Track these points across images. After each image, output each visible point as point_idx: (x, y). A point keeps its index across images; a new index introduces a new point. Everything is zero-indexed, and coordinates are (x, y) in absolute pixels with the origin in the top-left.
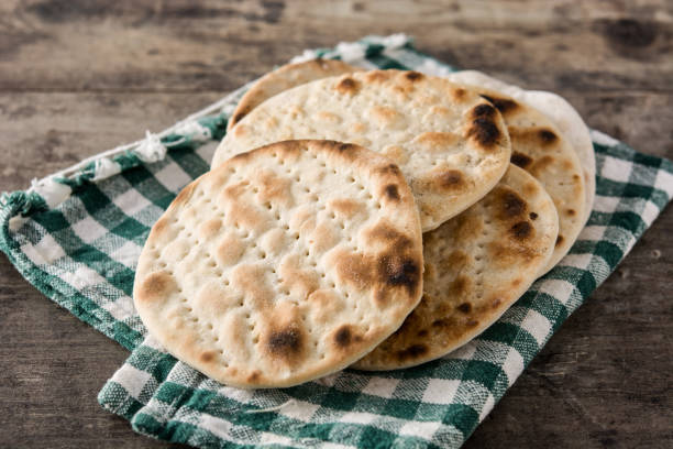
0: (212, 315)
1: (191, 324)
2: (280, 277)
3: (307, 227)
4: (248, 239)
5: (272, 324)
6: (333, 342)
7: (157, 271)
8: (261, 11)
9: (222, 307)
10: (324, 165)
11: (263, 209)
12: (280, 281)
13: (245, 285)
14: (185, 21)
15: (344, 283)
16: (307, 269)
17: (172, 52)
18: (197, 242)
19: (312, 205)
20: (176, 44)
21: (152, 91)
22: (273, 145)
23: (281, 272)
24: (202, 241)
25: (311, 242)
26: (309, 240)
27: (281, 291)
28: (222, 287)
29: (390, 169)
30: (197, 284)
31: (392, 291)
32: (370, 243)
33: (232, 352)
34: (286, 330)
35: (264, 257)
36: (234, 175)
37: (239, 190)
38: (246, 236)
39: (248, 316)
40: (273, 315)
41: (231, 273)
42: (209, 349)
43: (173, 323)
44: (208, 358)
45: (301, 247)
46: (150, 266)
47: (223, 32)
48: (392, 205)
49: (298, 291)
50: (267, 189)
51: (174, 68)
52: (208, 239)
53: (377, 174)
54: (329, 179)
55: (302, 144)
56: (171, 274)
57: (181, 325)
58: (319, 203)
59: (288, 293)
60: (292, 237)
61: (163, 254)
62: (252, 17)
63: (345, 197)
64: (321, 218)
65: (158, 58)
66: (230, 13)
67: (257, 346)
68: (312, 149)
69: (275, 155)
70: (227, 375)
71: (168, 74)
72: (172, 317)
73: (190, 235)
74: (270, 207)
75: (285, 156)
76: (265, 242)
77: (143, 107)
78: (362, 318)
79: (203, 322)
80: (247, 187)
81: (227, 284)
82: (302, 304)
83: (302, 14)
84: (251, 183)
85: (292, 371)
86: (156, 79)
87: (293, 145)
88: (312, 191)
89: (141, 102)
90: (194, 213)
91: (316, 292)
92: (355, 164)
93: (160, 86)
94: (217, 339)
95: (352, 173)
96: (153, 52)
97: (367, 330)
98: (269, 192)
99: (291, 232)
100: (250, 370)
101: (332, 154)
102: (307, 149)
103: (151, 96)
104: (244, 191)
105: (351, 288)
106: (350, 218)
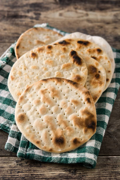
0: (39, 130)
1: (33, 132)
2: (57, 121)
3: (65, 107)
4: (48, 107)
5: (56, 135)
6: (73, 142)
7: (22, 113)
8: (34, 16)
9: (42, 128)
10: (69, 88)
11: (52, 99)
12: (58, 122)
13: (48, 122)
14: (13, 19)
15: (76, 125)
16: (65, 120)
17: (10, 29)
18: (33, 106)
19: (66, 100)
20: (11, 27)
21: (5, 42)
22: (54, 78)
23: (58, 119)
24: (34, 105)
25: (66, 111)
26: (65, 110)
27: (58, 125)
28: (41, 121)
29: (88, 93)
30: (34, 119)
31: (89, 130)
32: (83, 115)
33: (45, 142)
34: (60, 138)
35: (52, 113)
36: (42, 86)
37: (45, 91)
38: (47, 106)
39: (49, 131)
40: (56, 132)
41: (44, 117)
42: (38, 140)
43: (28, 131)
44: (38, 143)
45: (63, 112)
46: (19, 111)
47: (24, 23)
48: (89, 104)
49: (63, 126)
50: (53, 93)
51: (10, 35)
52: (36, 106)
53: (84, 94)
54: (70, 92)
55: (62, 80)
56: (26, 114)
57: (30, 132)
58: (68, 99)
59: (60, 126)
60: (60, 108)
61: (23, 107)
62: (32, 18)
63: (75, 99)
64: (69, 104)
65: (6, 31)
66: (26, 17)
67: (52, 141)
68: (65, 82)
69: (54, 82)
70: (44, 148)
71: (9, 37)
72: (27, 128)
73: (30, 103)
74: (54, 98)
75: (57, 83)
76: (53, 109)
77: (2, 48)
78: (80, 136)
79: (36, 131)
80: (47, 91)
81: (43, 121)
82: (64, 130)
83: (45, 17)
84: (48, 90)
85: (61, 149)
86: (6, 38)
87: (60, 80)
88: (66, 95)
89: (2, 46)
90: (32, 96)
91: (68, 127)
92: (78, 89)
93: (7, 41)
94: (40, 137)
95: (77, 92)
96: (5, 30)
97: (82, 140)
98: (54, 94)
99: (60, 107)
100: (50, 148)
101: (71, 85)
102: (63, 82)
103: (4, 44)
104: (46, 92)
105: (77, 127)
106: (77, 106)
